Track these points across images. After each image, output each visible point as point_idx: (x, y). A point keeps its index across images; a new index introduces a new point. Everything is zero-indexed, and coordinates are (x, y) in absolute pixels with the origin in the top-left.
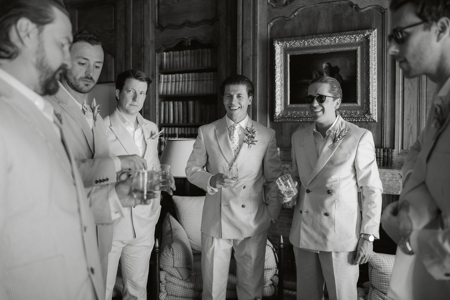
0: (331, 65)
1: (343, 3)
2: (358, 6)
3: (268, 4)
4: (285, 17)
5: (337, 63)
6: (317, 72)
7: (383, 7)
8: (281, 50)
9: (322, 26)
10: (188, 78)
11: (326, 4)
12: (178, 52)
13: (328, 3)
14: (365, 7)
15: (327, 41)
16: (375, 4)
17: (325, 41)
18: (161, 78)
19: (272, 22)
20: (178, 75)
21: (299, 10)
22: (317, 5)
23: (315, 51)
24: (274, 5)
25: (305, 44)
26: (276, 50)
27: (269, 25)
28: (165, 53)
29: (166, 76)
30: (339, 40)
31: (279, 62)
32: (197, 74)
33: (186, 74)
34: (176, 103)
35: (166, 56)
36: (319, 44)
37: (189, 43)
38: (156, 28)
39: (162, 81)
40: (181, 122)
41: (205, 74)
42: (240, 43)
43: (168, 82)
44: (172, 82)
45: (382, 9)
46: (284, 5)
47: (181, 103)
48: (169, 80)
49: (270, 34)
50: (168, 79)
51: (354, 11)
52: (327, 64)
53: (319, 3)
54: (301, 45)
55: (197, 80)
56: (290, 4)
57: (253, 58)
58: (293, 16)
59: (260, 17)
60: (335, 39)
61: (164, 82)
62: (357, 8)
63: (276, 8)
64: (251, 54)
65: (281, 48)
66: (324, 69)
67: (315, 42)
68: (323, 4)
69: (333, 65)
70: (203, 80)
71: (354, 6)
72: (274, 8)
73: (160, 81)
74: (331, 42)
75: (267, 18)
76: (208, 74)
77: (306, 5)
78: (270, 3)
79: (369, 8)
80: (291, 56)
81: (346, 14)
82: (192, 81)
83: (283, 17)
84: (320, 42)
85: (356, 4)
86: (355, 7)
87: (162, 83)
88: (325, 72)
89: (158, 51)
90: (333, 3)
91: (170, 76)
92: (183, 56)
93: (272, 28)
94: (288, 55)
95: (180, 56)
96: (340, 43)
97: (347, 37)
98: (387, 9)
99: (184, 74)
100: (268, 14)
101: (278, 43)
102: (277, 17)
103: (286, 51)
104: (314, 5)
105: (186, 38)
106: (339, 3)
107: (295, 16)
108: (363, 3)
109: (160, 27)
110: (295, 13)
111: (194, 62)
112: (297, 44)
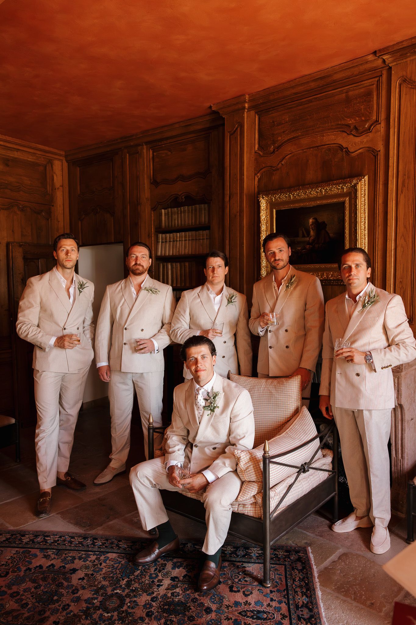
0: (318, 220)
1: (333, 146)
2: (349, 150)
3: (255, 152)
4: (272, 167)
5: (324, 217)
6: (303, 229)
7: (376, 149)
8: (267, 204)
9: (311, 175)
10: (185, 237)
11: (314, 149)
12: (176, 209)
13: (316, 148)
14: (356, 149)
15: (313, 193)
16: (367, 146)
17: (310, 193)
18: (159, 238)
19: (259, 173)
20: (175, 234)
21: (286, 157)
22: (305, 150)
23: (302, 205)
24: (261, 153)
25: (291, 198)
26: (261, 205)
27: (256, 177)
28: (163, 211)
29: (164, 235)
30: (326, 191)
31: (265, 218)
32: (194, 232)
33: (183, 233)
34: (174, 264)
35: (165, 214)
36: (305, 196)
37: (182, 199)
38: (151, 183)
39: (160, 241)
40: (179, 285)
41: (201, 232)
42: (227, 199)
43: (166, 242)
44: (170, 241)
45: (375, 151)
46: (272, 153)
47: (178, 265)
48: (167, 240)
49: (258, 187)
50: (166, 238)
51: (344, 155)
52: (313, 219)
53: (307, 149)
54: (286, 199)
55: (193, 240)
56: (277, 151)
57: (240, 214)
58: (280, 165)
59: (247, 168)
60: (321, 190)
61: (162, 242)
62: (348, 152)
63: (264, 156)
64: (238, 211)
65: (266, 202)
66: (311, 225)
67: (301, 194)
68: (311, 149)
69: (320, 221)
70: (199, 239)
71: (344, 150)
72: (262, 156)
73: (158, 241)
74: (317, 194)
75: (254, 168)
76: (205, 232)
77: (294, 151)
78: (257, 151)
79: (360, 151)
80: (277, 212)
81: (336, 160)
82: (189, 240)
83: (270, 166)
84: (306, 194)
85: (347, 146)
86: (346, 151)
87: (160, 243)
88: (312, 228)
89: (154, 209)
90: (321, 147)
91: (168, 235)
92: (181, 213)
93: (259, 180)
94: (274, 210)
95: (178, 214)
96: (327, 194)
97: (333, 187)
98: (380, 151)
99: (181, 233)
100: (255, 164)
101: (263, 198)
102: (265, 167)
103: (271, 205)
104: (301, 151)
105: (180, 194)
106: (328, 147)
107: (282, 164)
108: (354, 145)
109: (155, 183)
110: (282, 161)
111: (192, 219)
112: (283, 197)
